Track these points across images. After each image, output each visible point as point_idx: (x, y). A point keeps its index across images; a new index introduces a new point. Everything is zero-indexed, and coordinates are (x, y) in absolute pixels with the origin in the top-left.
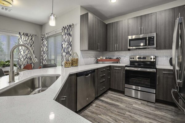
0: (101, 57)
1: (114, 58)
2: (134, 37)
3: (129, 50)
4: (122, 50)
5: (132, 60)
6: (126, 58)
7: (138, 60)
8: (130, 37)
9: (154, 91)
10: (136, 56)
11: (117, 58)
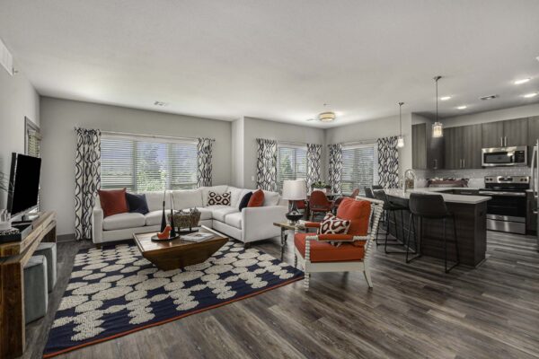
0: (437, 178)
1: (458, 179)
2: (491, 150)
3: (484, 167)
4: (471, 168)
5: (489, 182)
6: (479, 180)
7: (499, 182)
8: (484, 151)
9: (523, 219)
10: (496, 176)
11: (463, 179)
